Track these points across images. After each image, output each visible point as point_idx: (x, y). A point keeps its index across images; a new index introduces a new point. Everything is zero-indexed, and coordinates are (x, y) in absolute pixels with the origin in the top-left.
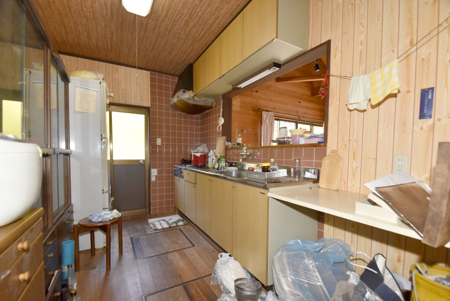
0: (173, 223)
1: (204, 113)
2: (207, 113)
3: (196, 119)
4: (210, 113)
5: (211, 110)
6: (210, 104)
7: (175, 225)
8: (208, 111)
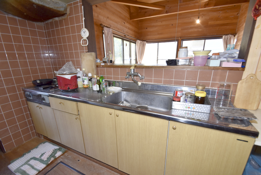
0: (49, 159)
1: (50, 21)
2: (56, 22)
3: (39, 27)
4: (61, 21)
5: (63, 17)
6: (62, 9)
7: (52, 159)
8: (57, 19)
